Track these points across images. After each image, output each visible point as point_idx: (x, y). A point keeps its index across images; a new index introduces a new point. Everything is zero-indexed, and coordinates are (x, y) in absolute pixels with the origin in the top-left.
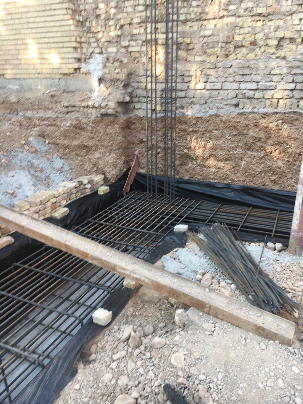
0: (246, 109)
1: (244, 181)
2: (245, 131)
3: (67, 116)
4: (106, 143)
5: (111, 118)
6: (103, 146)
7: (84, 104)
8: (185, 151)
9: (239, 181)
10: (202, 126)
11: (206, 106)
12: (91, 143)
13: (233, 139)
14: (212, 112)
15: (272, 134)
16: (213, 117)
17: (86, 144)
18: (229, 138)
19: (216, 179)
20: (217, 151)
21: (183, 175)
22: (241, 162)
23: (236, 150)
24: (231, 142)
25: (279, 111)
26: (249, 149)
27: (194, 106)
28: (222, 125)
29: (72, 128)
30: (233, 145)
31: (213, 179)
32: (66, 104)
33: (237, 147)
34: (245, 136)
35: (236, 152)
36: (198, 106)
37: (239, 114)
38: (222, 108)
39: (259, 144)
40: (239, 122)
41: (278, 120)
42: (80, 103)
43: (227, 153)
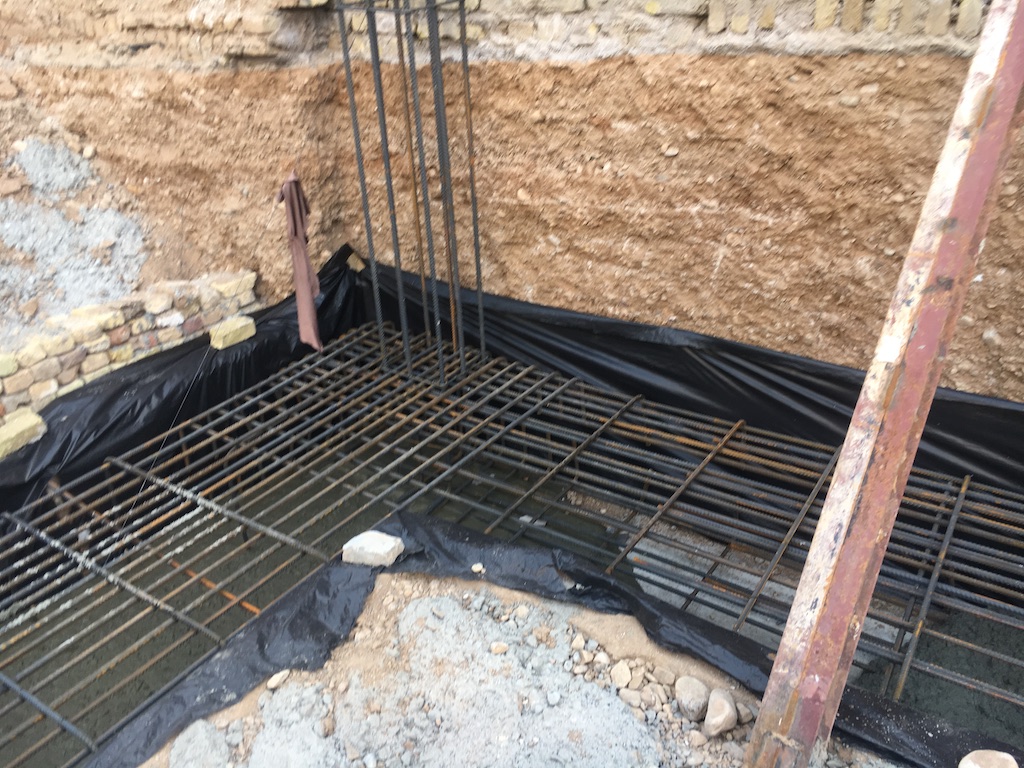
0: (735, 32)
1: (723, 321)
2: (732, 126)
3: (134, 60)
4: (255, 162)
5: (263, 70)
6: (246, 169)
7: (176, 18)
8: (522, 195)
9: (704, 318)
10: (573, 104)
11: (586, 21)
12: (210, 158)
13: (684, 156)
14: (608, 46)
15: (838, 141)
16: (611, 66)
17: (195, 163)
18: (672, 151)
19: (625, 305)
20: (630, 200)
21: (517, 281)
22: (714, 249)
23: (696, 201)
24: (681, 167)
25: (865, 45)
26: (747, 198)
27: (542, 23)
28: (643, 100)
29: (150, 106)
30: (685, 183)
31: (613, 303)
32: (130, 20)
33: (703, 187)
34: (732, 145)
35: (694, 209)
36: (557, 19)
37: (706, 55)
38: (643, 30)
39: (783, 180)
40: (709, 88)
41: (864, 83)
42: (165, 16)
43: (665, 210)
